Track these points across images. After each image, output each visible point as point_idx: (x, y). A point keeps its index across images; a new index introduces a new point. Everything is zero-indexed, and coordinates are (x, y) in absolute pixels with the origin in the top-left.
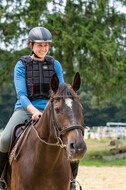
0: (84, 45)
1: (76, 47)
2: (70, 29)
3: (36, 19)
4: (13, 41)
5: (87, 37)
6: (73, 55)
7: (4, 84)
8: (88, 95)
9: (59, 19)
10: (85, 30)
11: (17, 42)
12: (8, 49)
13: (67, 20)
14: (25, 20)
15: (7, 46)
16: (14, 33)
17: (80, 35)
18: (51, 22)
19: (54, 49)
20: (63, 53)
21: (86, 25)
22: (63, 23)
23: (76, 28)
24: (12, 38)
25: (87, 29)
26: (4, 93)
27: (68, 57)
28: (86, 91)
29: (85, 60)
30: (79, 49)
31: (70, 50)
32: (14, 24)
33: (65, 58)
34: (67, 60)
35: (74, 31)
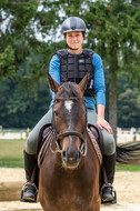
0: (130, 36)
1: (121, 39)
2: (115, 18)
3: (77, 8)
4: (51, 32)
5: (133, 28)
6: (118, 48)
7: (41, 79)
8: (134, 93)
9: (102, 7)
10: (131, 20)
11: (55, 33)
12: (46, 41)
13: (111, 9)
14: (65, 8)
15: (44, 37)
16: (52, 22)
17: (125, 26)
18: (93, 10)
19: (96, 41)
20: (106, 45)
21: (133, 14)
22: (107, 12)
23: (121, 17)
24: (50, 28)
25: (133, 19)
26: (41, 90)
27: (112, 49)
28: (132, 88)
29: (131, 53)
30: (124, 41)
31: (114, 42)
32: (53, 12)
33: (108, 51)
34: (111, 54)
35: (119, 21)
